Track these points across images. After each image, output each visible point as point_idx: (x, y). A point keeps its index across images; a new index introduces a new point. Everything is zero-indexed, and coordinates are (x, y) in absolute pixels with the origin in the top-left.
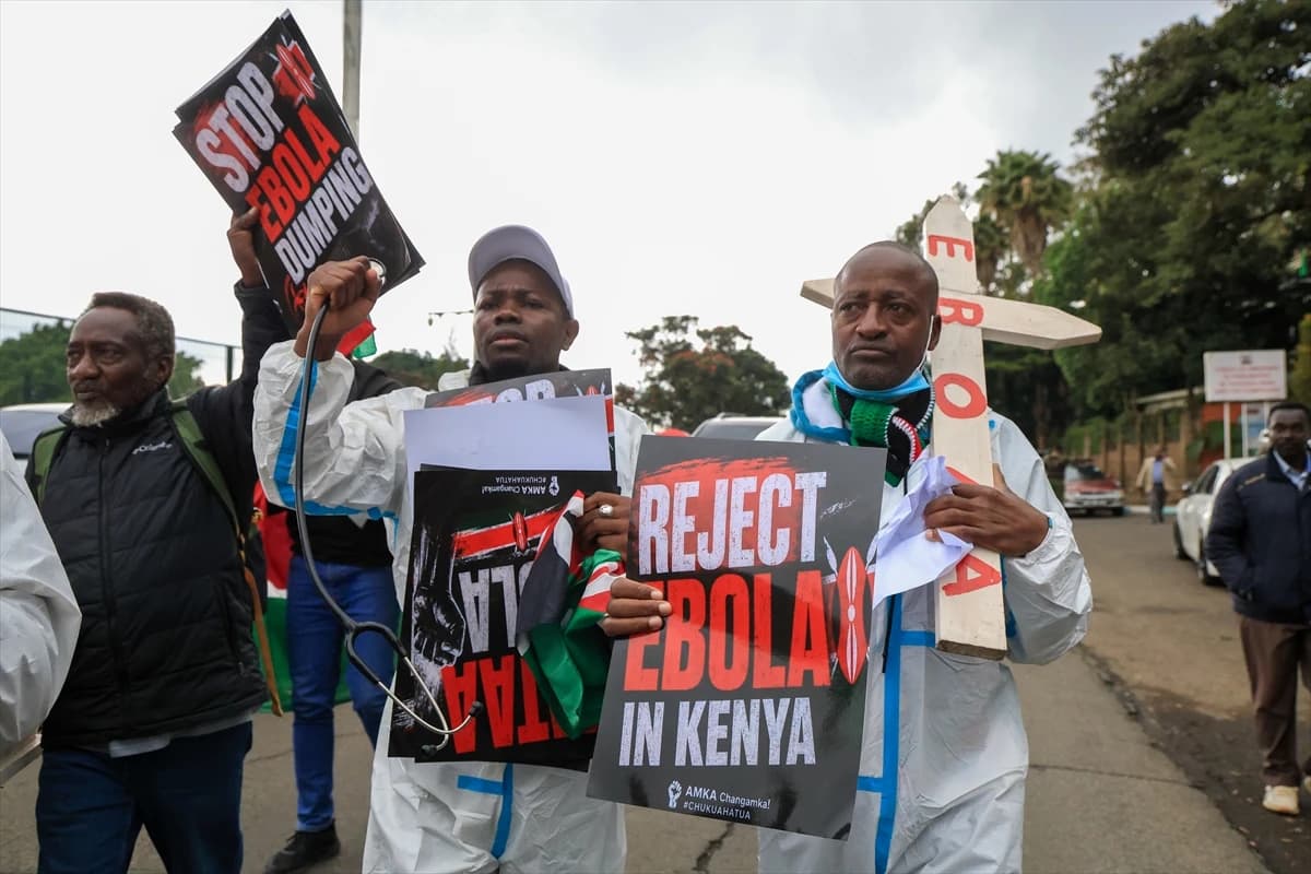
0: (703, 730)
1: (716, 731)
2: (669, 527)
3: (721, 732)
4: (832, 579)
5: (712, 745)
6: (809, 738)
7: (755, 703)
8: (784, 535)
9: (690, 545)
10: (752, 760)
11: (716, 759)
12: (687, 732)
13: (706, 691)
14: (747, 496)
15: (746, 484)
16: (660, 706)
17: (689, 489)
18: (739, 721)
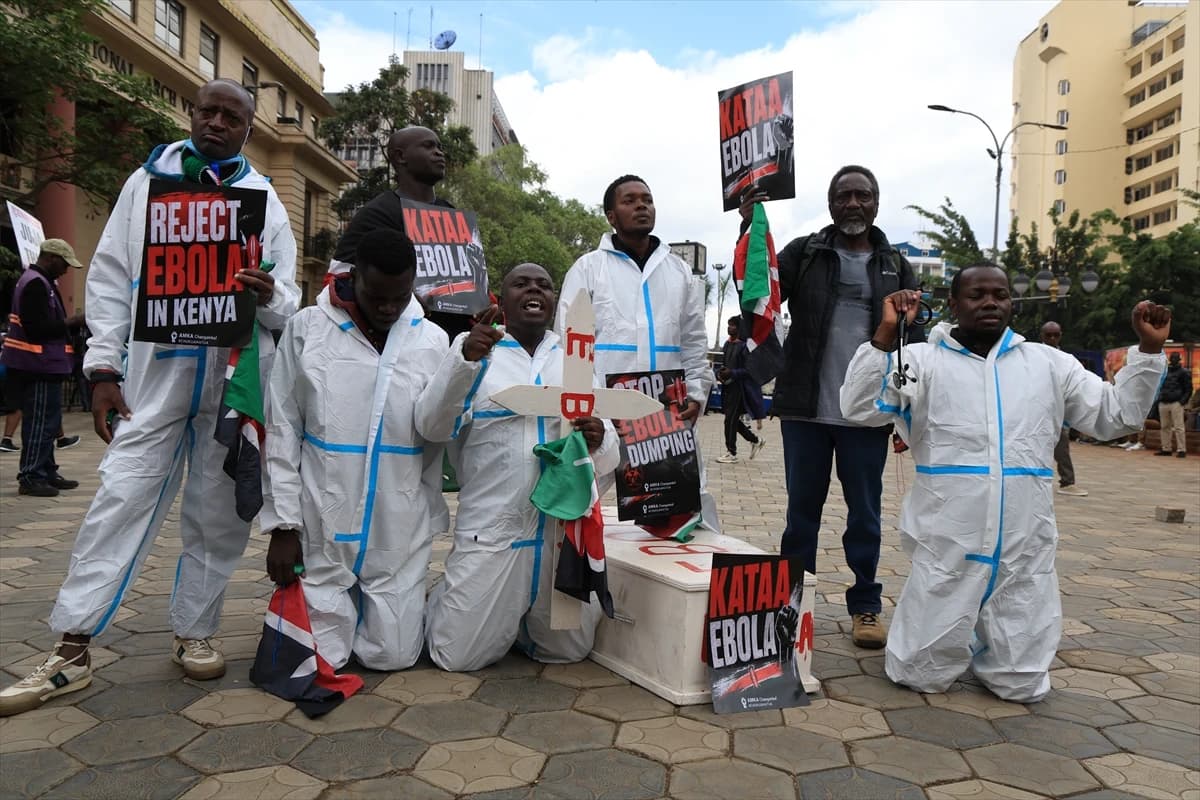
0: (186, 310)
1: (192, 311)
2: (166, 222)
3: (195, 311)
4: (244, 248)
5: (190, 316)
6: (233, 311)
7: (210, 299)
8: (222, 228)
9: (177, 231)
10: (209, 321)
11: (192, 322)
12: (178, 311)
13: (187, 294)
14: (204, 210)
15: (204, 205)
16: (165, 301)
17: (176, 206)
18: (202, 306)
